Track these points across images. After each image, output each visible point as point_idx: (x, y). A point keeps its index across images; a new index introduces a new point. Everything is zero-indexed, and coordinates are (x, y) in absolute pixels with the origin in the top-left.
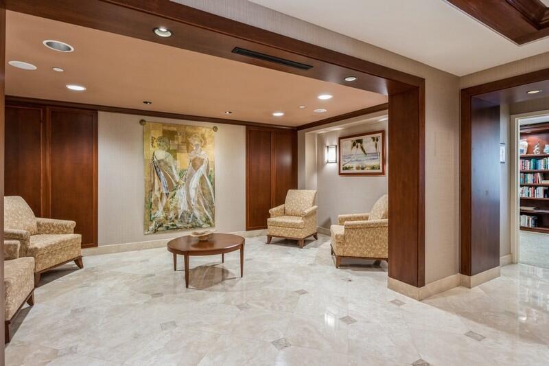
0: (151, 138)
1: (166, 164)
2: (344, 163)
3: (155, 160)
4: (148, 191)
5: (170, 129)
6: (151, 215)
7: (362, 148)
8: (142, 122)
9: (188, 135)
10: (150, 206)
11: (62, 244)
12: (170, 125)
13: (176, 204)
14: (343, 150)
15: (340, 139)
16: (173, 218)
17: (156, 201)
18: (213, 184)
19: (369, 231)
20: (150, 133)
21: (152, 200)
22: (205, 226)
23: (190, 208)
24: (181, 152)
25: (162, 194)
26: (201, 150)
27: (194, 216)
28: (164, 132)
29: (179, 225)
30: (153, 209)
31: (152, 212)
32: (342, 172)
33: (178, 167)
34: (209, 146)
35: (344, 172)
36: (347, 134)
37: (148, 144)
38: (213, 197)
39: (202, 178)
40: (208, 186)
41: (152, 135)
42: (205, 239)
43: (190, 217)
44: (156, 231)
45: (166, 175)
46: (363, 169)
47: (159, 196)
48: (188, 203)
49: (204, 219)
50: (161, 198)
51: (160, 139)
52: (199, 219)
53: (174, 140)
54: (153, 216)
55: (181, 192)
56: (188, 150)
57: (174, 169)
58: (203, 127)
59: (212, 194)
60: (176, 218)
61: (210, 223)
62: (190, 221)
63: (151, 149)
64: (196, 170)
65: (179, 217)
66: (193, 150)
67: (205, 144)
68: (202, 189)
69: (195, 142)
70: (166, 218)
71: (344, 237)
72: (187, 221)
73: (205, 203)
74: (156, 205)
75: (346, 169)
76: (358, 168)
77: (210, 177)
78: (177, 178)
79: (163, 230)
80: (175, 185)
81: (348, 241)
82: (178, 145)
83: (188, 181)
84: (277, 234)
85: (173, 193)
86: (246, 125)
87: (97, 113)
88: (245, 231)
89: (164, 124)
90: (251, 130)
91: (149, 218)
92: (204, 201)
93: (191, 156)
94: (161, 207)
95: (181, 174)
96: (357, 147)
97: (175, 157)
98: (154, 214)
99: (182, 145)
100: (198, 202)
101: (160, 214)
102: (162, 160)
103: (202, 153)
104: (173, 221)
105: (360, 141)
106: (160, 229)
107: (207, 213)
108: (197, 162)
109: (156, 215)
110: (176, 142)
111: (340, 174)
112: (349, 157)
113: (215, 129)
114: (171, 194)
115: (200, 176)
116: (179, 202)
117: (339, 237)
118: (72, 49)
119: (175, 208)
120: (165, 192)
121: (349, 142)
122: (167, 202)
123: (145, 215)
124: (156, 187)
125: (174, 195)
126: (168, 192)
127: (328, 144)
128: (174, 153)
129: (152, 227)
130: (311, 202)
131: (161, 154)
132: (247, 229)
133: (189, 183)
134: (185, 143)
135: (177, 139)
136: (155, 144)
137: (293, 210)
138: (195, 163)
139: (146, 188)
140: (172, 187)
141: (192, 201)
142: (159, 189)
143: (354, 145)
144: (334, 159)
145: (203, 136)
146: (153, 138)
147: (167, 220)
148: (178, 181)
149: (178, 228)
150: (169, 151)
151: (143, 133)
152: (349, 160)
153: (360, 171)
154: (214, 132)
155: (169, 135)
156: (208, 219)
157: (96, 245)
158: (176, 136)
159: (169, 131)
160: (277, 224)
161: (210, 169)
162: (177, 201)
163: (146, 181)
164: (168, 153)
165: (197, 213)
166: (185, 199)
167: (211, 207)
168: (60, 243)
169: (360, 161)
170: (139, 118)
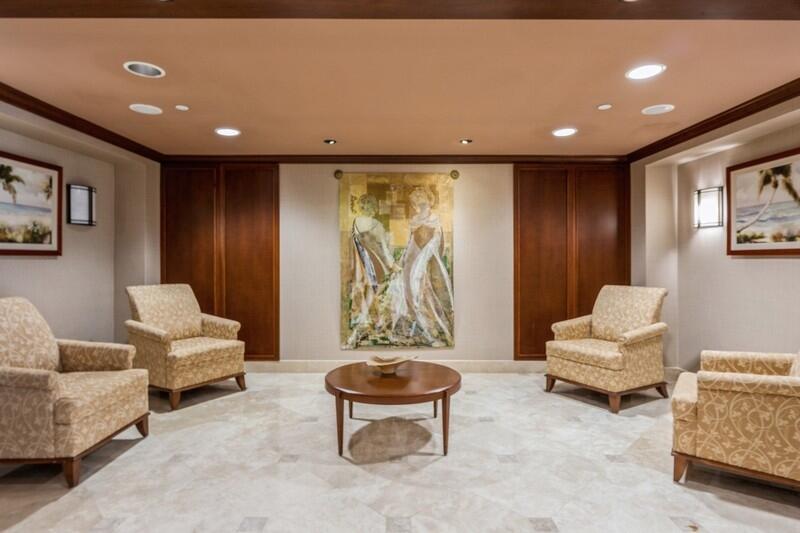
0: (349, 198)
1: (373, 238)
2: (740, 226)
3: (357, 232)
4: (345, 281)
5: (380, 181)
6: (350, 320)
7: (789, 187)
8: (338, 173)
9: (408, 189)
10: (348, 305)
11: (213, 354)
12: (378, 175)
13: (389, 304)
14: (739, 195)
15: (729, 170)
16: (384, 328)
17: (358, 297)
18: (450, 271)
19: (776, 406)
20: (348, 189)
21: (352, 295)
22: (437, 344)
23: (411, 311)
24: (397, 218)
25: (366, 287)
26: (430, 214)
27: (418, 326)
28: (370, 187)
29: (393, 339)
30: (354, 311)
31: (352, 315)
32: (735, 246)
33: (392, 243)
34: (443, 205)
35: (743, 248)
36: (748, 156)
37: (345, 208)
38: (451, 294)
39: (432, 261)
40: (442, 275)
41: (352, 193)
42: (391, 371)
43: (411, 327)
44: (357, 346)
45: (372, 257)
46: (792, 239)
47: (362, 290)
48: (408, 303)
49: (435, 332)
50: (365, 294)
51: (364, 199)
52: (426, 331)
53: (385, 199)
54: (353, 322)
55: (396, 284)
56: (408, 214)
57: (384, 246)
58: (433, 174)
59: (449, 290)
60: (389, 327)
61: (445, 341)
62: (411, 334)
63: (351, 215)
64: (421, 248)
65: (394, 325)
66: (416, 213)
67: (437, 202)
68: (432, 280)
69: (418, 198)
70: (373, 326)
71: (696, 410)
72: (406, 334)
73: (436, 305)
74: (358, 305)
75: (746, 239)
76: (777, 238)
77: (444, 259)
78: (390, 260)
79: (368, 346)
80: (387, 273)
81: (706, 419)
82: (392, 207)
83: (407, 266)
84: (563, 375)
85: (383, 286)
86: (514, 162)
87: (278, 168)
88: (513, 361)
89: (369, 175)
90: (522, 172)
91: (348, 326)
92: (435, 300)
93: (414, 224)
94: (365, 307)
95: (396, 255)
96: (776, 185)
97: (387, 227)
98: (355, 319)
99: (398, 206)
100: (425, 302)
101: (363, 319)
102: (367, 233)
103: (432, 218)
104: (384, 332)
105: (784, 171)
106: (364, 343)
107: (440, 321)
108: (424, 235)
109: (358, 320)
110: (388, 202)
111: (730, 252)
112: (754, 211)
113: (455, 175)
114: (381, 287)
115: (428, 258)
116: (394, 300)
117: (682, 407)
118: (163, 73)
119: (387, 310)
120: (371, 284)
121: (754, 175)
122: (375, 300)
123: (342, 318)
124: (358, 276)
125: (386, 289)
126: (376, 284)
127: (701, 185)
128: (384, 219)
129: (352, 339)
130: (650, 314)
131: (365, 223)
132: (517, 358)
133: (409, 270)
134: (403, 202)
135: (391, 197)
136: (357, 207)
137: (606, 329)
138: (420, 236)
139: (342, 277)
140: (381, 276)
141: (414, 300)
142: (363, 280)
143: (767, 180)
144: (715, 220)
145: (433, 188)
146: (353, 199)
147: (374, 329)
148: (391, 266)
149: (391, 344)
150: (377, 217)
151: (339, 191)
152: (754, 218)
153: (784, 245)
154: (453, 180)
155: (377, 191)
156: (441, 333)
157: (276, 358)
158: (388, 192)
159: (377, 184)
160: (563, 355)
161: (446, 245)
162: (391, 300)
163: (342, 265)
164: (375, 221)
165: (423, 322)
166: (402, 296)
167: (447, 312)
168: (209, 352)
169: (784, 218)
170: (333, 167)
